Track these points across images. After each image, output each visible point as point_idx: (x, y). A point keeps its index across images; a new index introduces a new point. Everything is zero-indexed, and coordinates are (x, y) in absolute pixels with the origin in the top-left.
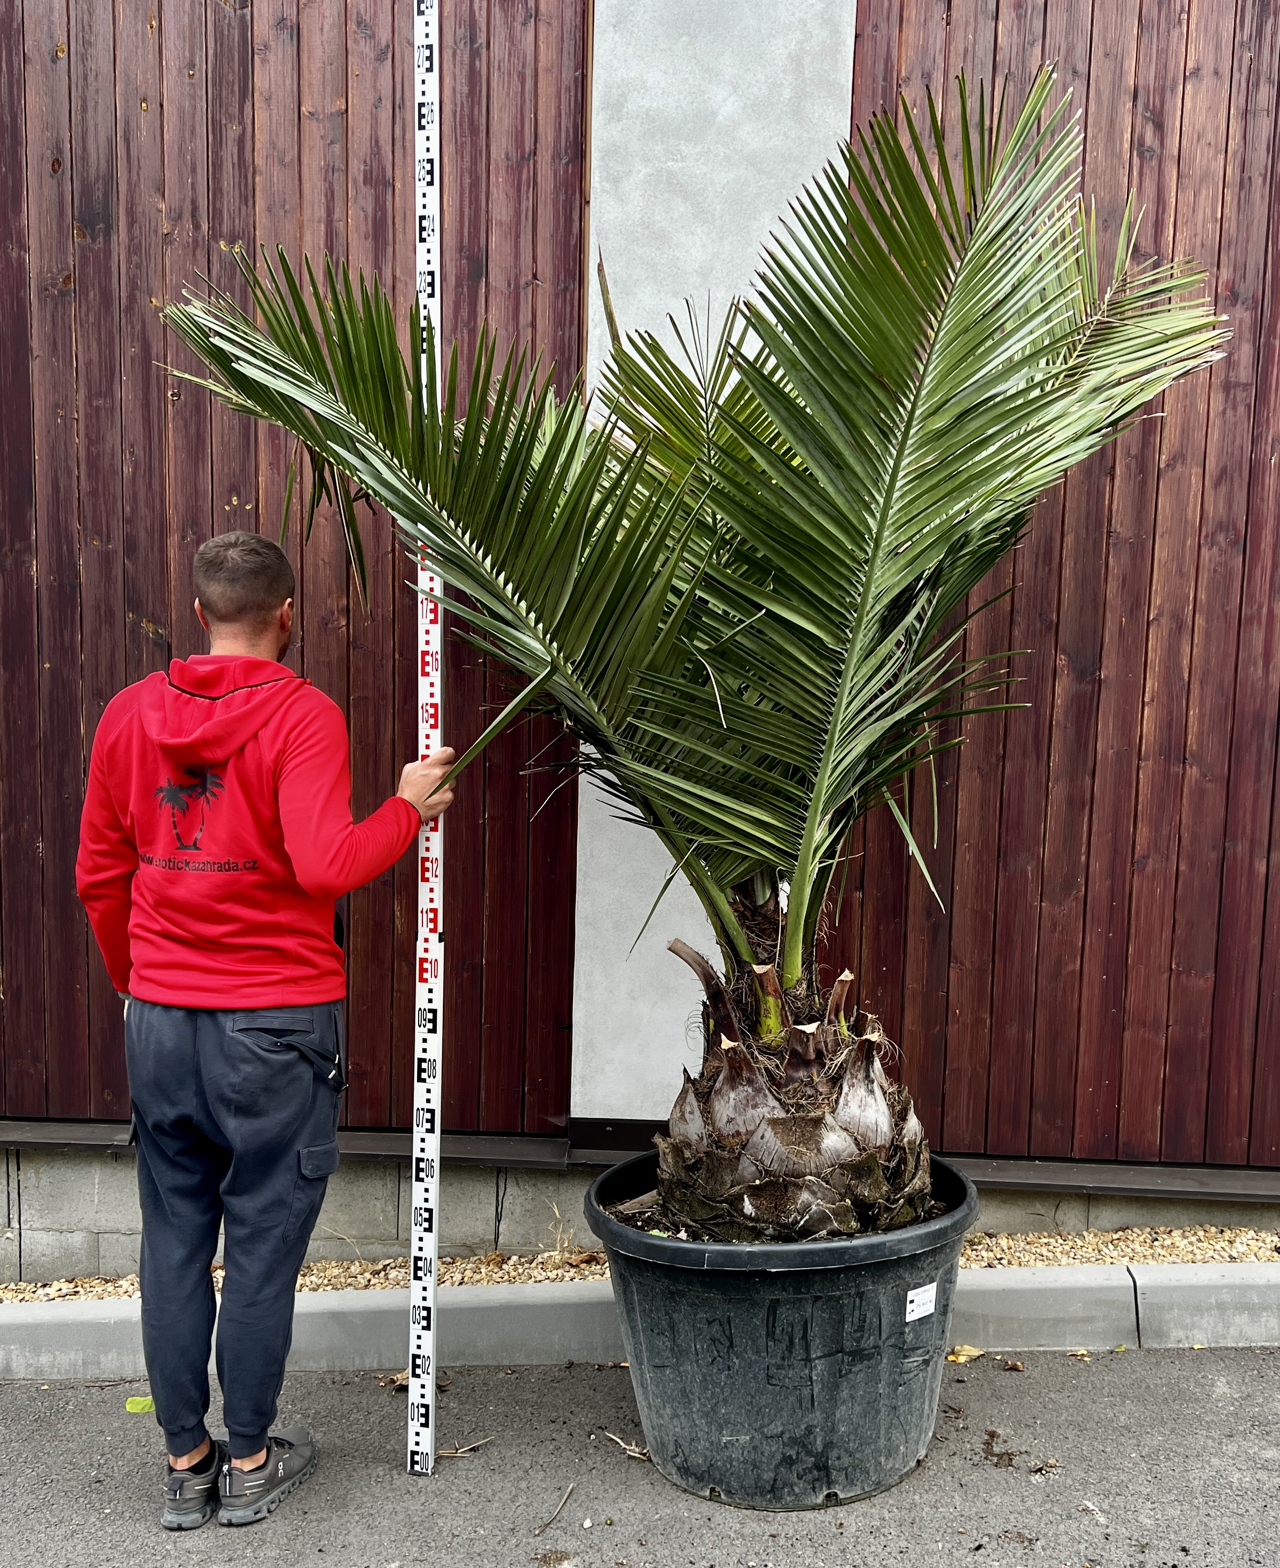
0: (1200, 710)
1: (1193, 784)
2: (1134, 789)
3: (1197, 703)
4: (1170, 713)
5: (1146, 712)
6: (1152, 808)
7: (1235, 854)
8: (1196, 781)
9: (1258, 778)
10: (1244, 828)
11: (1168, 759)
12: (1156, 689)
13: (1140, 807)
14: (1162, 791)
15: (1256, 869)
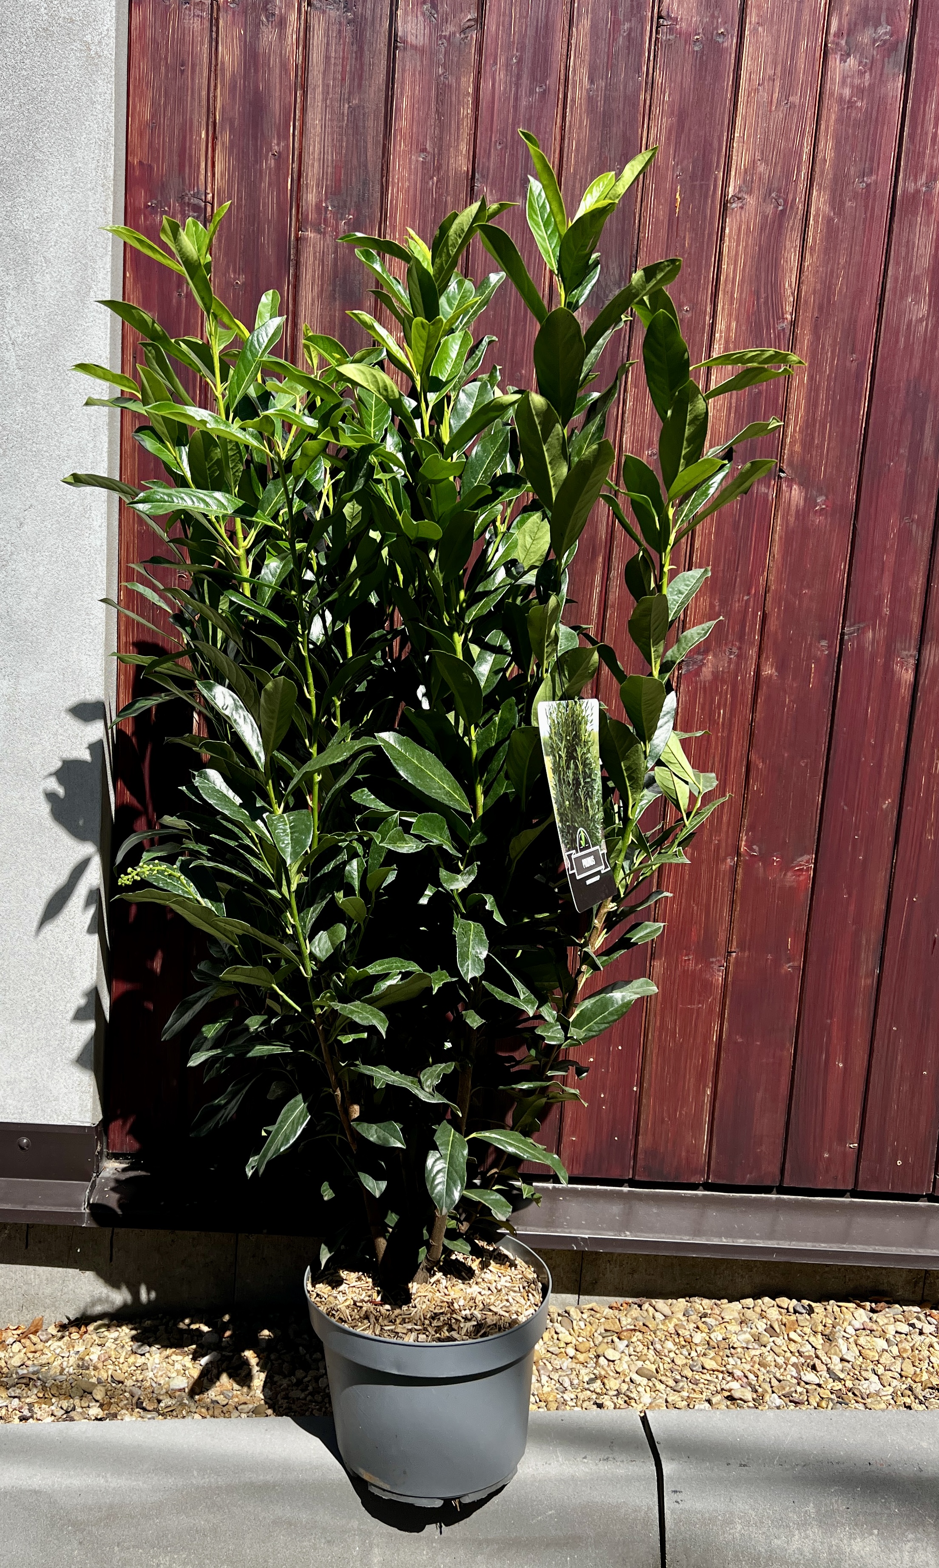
0: (811, 378)
1: (792, 519)
7: (860, 649)
8: (799, 512)
10: (880, 600)
12: (734, 333)
15: (897, 676)
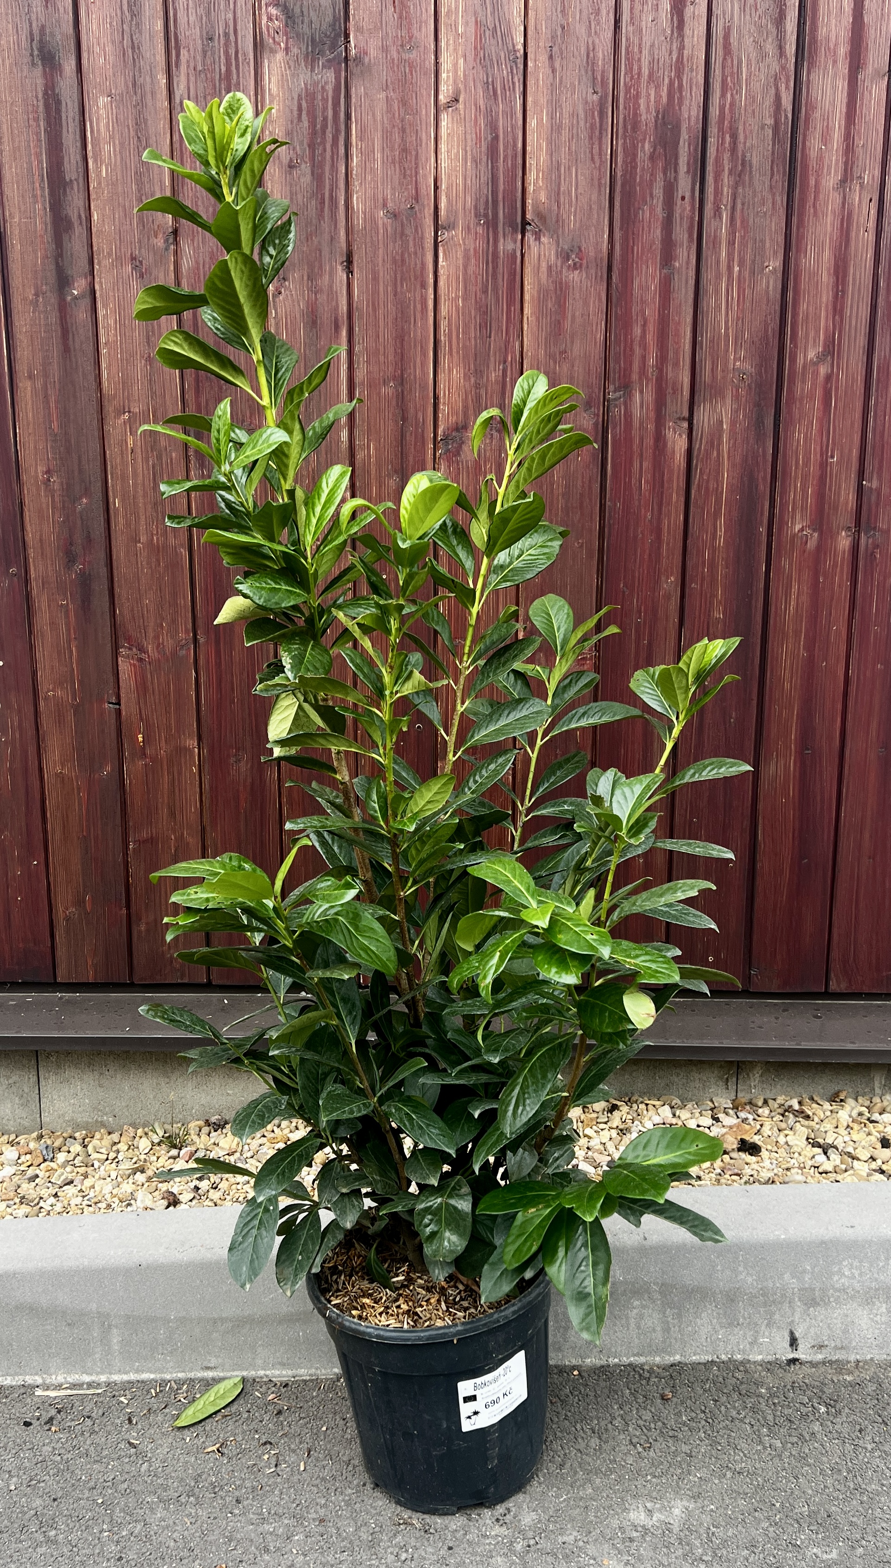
0: (552, 117)
1: (544, 276)
2: (431, 290)
3: (543, 100)
4: (493, 127)
5: (443, 124)
6: (466, 326)
7: (628, 416)
8: (550, 268)
9: (668, 256)
10: (644, 358)
11: (491, 224)
12: (461, 73)
13: (443, 326)
14: (485, 291)
15: (669, 444)
